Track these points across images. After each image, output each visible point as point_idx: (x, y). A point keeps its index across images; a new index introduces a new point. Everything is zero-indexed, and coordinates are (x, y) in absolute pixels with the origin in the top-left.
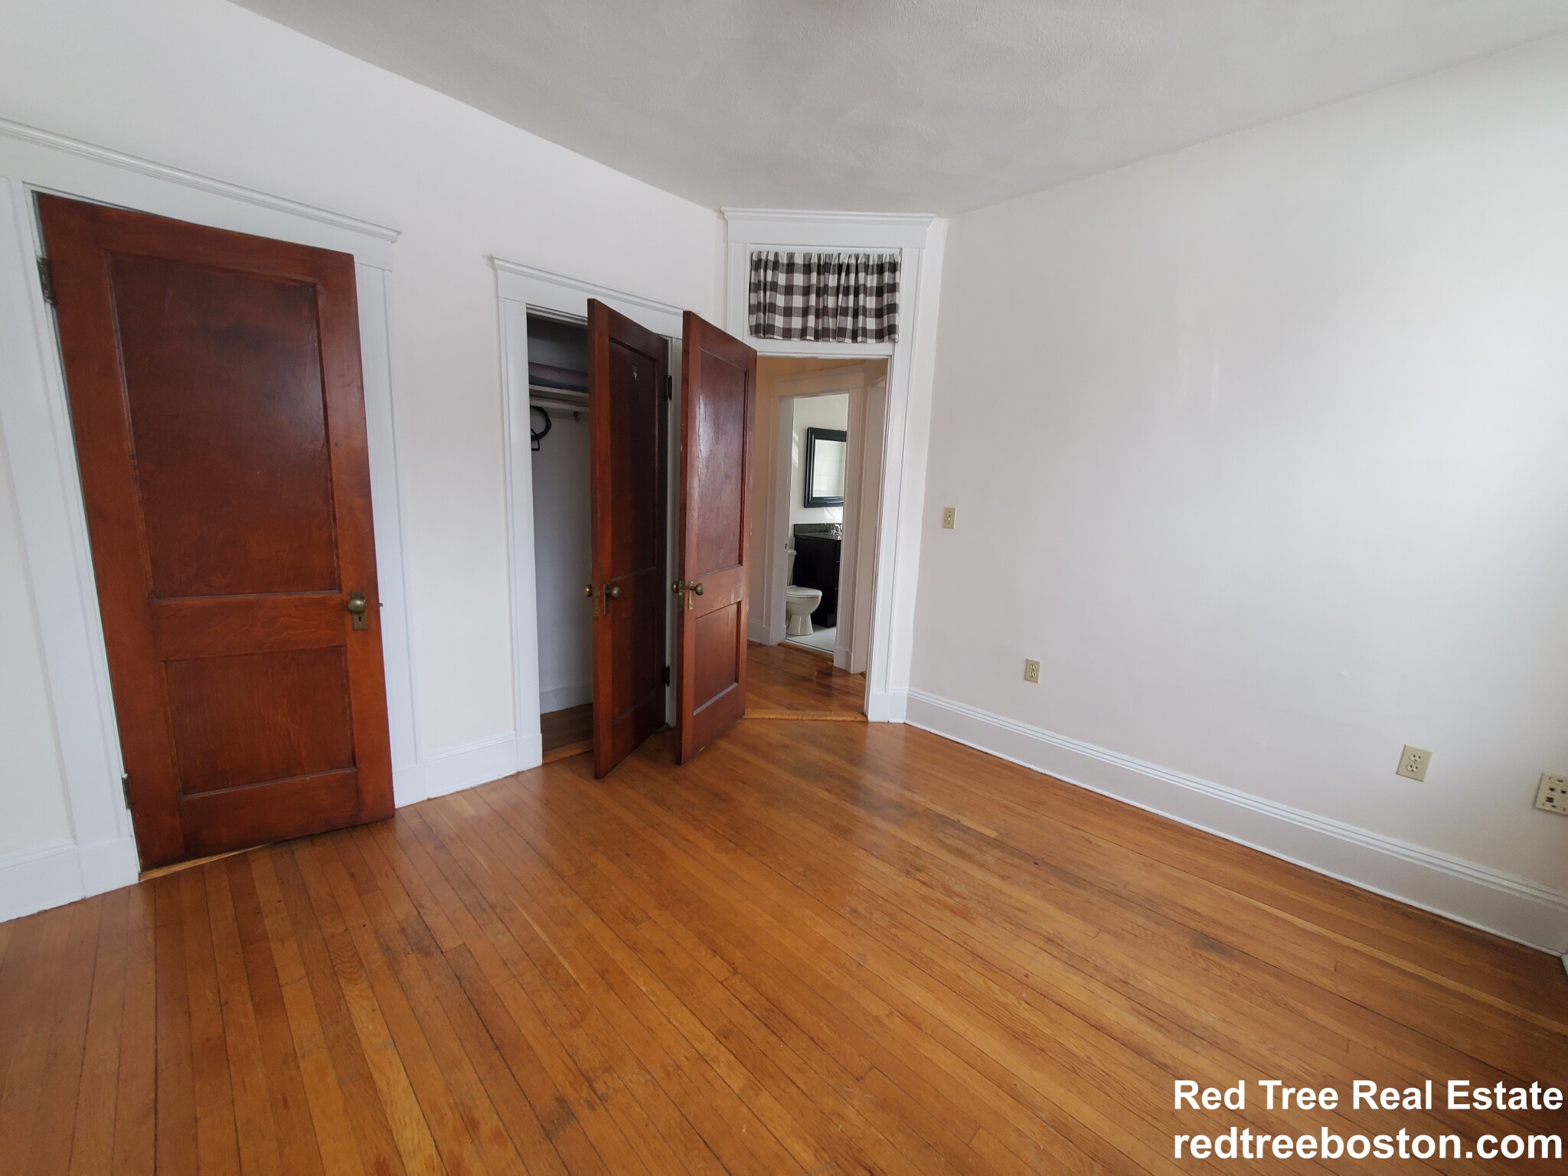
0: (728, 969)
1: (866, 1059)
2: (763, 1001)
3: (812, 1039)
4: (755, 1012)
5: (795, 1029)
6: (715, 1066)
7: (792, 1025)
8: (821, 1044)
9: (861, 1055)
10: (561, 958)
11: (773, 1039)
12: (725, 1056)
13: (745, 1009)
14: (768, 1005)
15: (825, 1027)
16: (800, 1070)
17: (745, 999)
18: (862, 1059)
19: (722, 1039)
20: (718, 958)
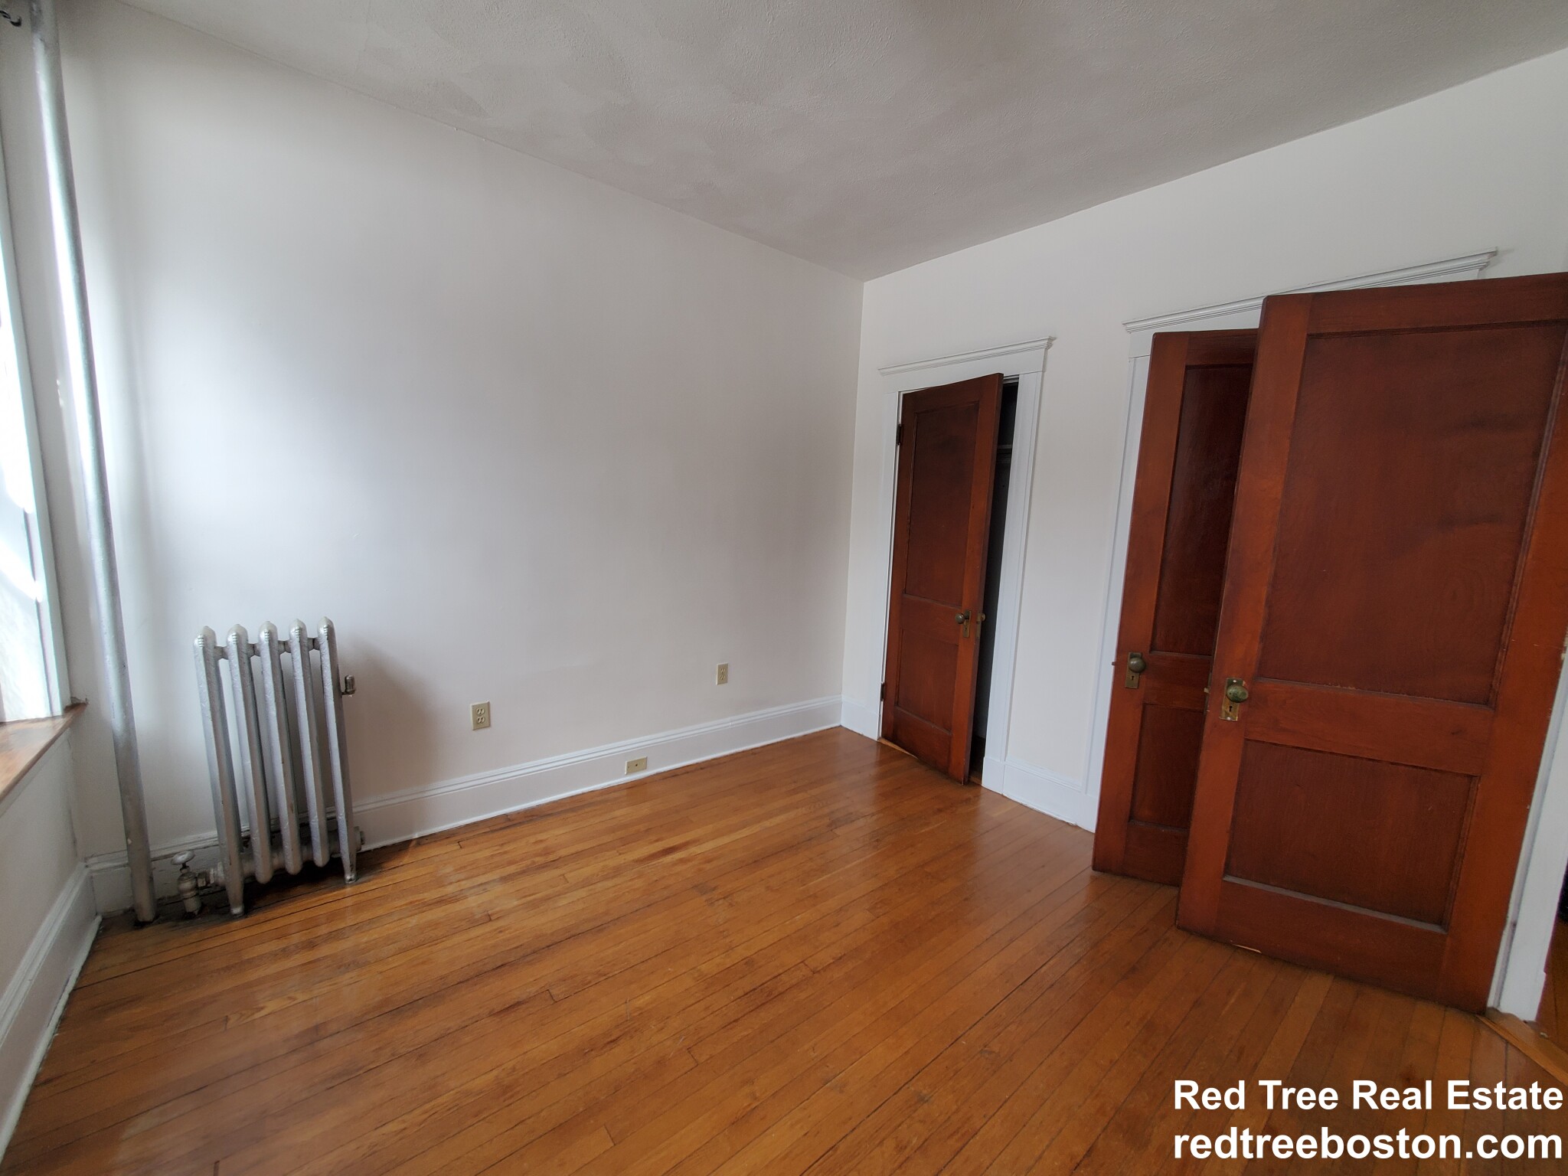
0: (817, 968)
1: (707, 1060)
2: (781, 989)
3: (735, 1021)
4: (769, 983)
5: (748, 1010)
6: (723, 956)
7: (752, 1008)
8: (729, 1027)
9: (711, 1057)
10: (829, 875)
11: (740, 993)
12: (729, 963)
13: (772, 976)
14: (776, 993)
15: (746, 1033)
16: (707, 1008)
17: (784, 977)
18: (708, 1057)
19: (744, 961)
20: (832, 961)
